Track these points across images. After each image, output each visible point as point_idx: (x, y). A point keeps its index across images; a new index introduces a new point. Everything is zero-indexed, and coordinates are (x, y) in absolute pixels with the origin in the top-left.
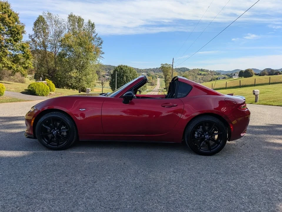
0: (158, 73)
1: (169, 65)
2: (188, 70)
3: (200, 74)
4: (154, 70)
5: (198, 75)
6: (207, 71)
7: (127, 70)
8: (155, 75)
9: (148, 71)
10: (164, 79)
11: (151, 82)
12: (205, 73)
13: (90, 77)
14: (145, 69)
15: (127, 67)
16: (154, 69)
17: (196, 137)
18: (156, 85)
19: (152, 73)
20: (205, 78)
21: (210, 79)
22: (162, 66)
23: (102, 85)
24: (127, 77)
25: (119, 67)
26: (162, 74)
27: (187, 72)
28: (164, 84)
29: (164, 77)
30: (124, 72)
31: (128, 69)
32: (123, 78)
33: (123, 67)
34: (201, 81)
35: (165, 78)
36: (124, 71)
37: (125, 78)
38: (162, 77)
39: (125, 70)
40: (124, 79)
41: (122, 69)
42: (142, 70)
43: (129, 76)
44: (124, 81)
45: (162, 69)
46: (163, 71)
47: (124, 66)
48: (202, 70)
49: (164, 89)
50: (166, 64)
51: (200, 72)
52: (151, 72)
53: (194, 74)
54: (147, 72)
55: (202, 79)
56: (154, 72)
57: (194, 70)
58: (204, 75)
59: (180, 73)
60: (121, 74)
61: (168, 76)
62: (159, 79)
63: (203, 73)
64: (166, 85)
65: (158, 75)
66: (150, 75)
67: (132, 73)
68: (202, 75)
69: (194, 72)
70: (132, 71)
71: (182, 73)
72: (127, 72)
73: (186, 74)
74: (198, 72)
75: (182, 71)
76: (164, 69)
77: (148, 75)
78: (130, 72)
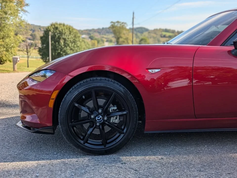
0: (105, 35)
1: (123, 23)
2: (147, 30)
3: (165, 36)
4: (99, 31)
5: (161, 37)
6: (173, 31)
7: (65, 30)
8: (101, 38)
9: (91, 33)
12: (170, 34)
13: (10, 40)
14: (87, 30)
15: (64, 25)
16: (99, 29)
19: (97, 36)
22: (112, 25)
23: (28, 53)
24: (65, 39)
25: (52, 25)
26: (111, 36)
27: (146, 34)
29: (114, 40)
30: (61, 33)
31: (65, 28)
32: (59, 42)
33: (58, 26)
35: (118, 42)
36: (60, 31)
37: (62, 42)
38: (111, 41)
39: (62, 30)
40: (61, 44)
41: (57, 28)
42: (82, 31)
43: (68, 39)
44: (61, 47)
46: (114, 32)
47: (60, 24)
48: (166, 31)
50: (118, 22)
51: (164, 33)
52: (95, 33)
53: (155, 35)
54: (89, 34)
56: (99, 33)
57: (155, 31)
58: (170, 37)
59: (136, 35)
60: (55, 35)
61: (121, 40)
62: (106, 44)
63: (168, 34)
65: (106, 38)
66: (94, 38)
67: (72, 35)
68: (167, 37)
69: (155, 33)
70: (71, 31)
71: (139, 34)
72: (65, 33)
73: (145, 36)
74: (160, 33)
75: (139, 32)
76: (114, 29)
77: (91, 38)
78: (70, 33)
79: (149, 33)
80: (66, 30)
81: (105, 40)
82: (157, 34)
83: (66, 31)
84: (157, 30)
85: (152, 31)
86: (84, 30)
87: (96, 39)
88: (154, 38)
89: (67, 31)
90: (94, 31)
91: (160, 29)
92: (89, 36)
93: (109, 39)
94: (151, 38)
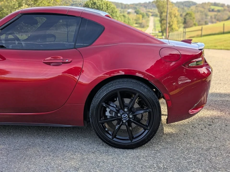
0: (151, 9)
2: (194, 4)
3: (213, 10)
4: (145, 5)
5: (210, 11)
6: (223, 5)
8: (147, 12)
9: (137, 7)
10: (158, 18)
11: (140, 22)
12: (220, 8)
14: (133, 4)
16: (145, 3)
17: (108, 117)
18: (148, 26)
19: (143, 10)
20: (219, 16)
21: (227, 17)
26: (156, 11)
27: (193, 8)
28: (159, 25)
29: (159, 14)
33: (96, 2)
34: (214, 20)
35: (161, 17)
38: (156, 16)
41: (95, 4)
42: (129, 5)
45: (156, 3)
46: (158, 7)
48: (215, 4)
49: (159, 32)
51: (212, 7)
52: (141, 7)
53: (202, 10)
54: (135, 8)
55: (215, 18)
56: (145, 7)
57: (203, 5)
58: (219, 11)
59: (183, 9)
61: (164, 14)
62: (152, 19)
63: (217, 8)
64: (161, 27)
65: (151, 12)
66: (139, 13)
67: (110, 10)
68: (215, 11)
69: (203, 7)
70: (109, 6)
71: (186, 8)
72: (103, 8)
73: (192, 10)
74: (209, 7)
75: (186, 6)
76: (158, 3)
77: (137, 12)
78: (107, 9)
79: (197, 7)
80: (103, 5)
81: (151, 14)
82: (205, 9)
83: (103, 7)
84: (205, 3)
85: (200, 4)
86: (131, 4)
87: (141, 14)
88: (201, 12)
89: (105, 7)
90: (140, 5)
91: (208, 3)
92: (136, 10)
93: (155, 14)
94: (198, 12)
